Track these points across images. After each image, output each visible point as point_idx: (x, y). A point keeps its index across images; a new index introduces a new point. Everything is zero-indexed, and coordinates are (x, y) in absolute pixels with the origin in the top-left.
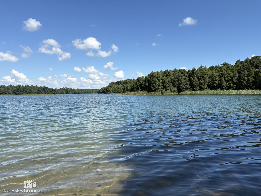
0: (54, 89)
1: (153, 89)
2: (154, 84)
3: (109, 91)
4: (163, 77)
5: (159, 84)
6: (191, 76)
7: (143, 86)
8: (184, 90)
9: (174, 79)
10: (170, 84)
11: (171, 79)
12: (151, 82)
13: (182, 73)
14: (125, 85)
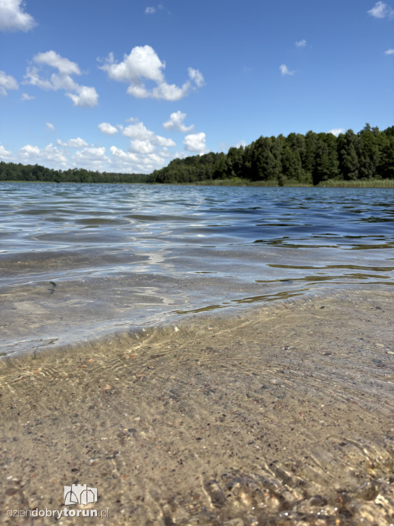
0: (57, 171)
1: (262, 175)
2: (264, 163)
3: (168, 179)
4: (284, 147)
5: (275, 163)
6: (343, 148)
7: (240, 166)
8: (326, 177)
9: (307, 153)
10: (298, 165)
11: (301, 154)
12: (258, 159)
13: (324, 141)
14: (203, 166)
